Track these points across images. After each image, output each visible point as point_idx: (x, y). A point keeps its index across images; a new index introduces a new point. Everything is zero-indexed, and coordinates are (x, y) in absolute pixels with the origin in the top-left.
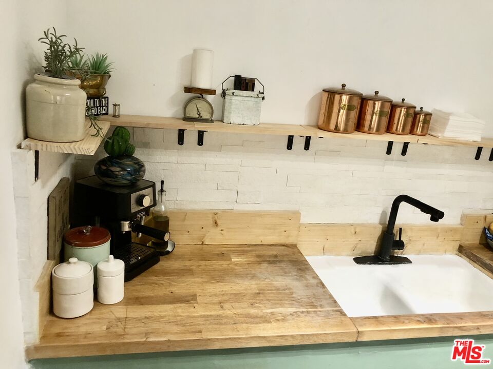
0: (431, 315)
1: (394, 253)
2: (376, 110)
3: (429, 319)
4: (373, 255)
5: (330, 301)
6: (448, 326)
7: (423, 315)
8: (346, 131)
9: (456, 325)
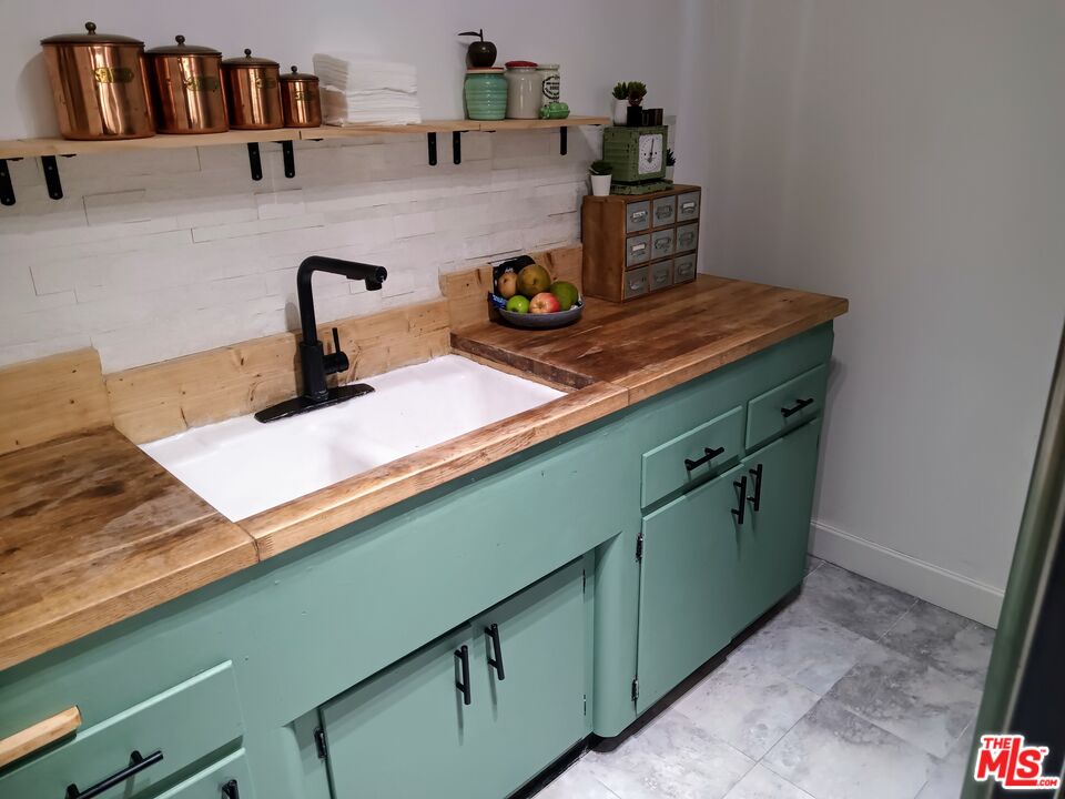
0: (400, 460)
1: (337, 382)
2: (188, 75)
3: (397, 468)
4: (296, 397)
5: (194, 506)
6: (429, 467)
7: (385, 466)
8: (130, 132)
9: (442, 462)
